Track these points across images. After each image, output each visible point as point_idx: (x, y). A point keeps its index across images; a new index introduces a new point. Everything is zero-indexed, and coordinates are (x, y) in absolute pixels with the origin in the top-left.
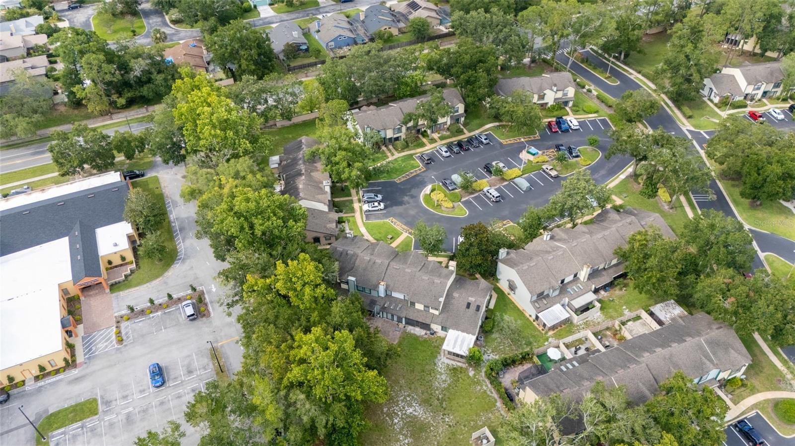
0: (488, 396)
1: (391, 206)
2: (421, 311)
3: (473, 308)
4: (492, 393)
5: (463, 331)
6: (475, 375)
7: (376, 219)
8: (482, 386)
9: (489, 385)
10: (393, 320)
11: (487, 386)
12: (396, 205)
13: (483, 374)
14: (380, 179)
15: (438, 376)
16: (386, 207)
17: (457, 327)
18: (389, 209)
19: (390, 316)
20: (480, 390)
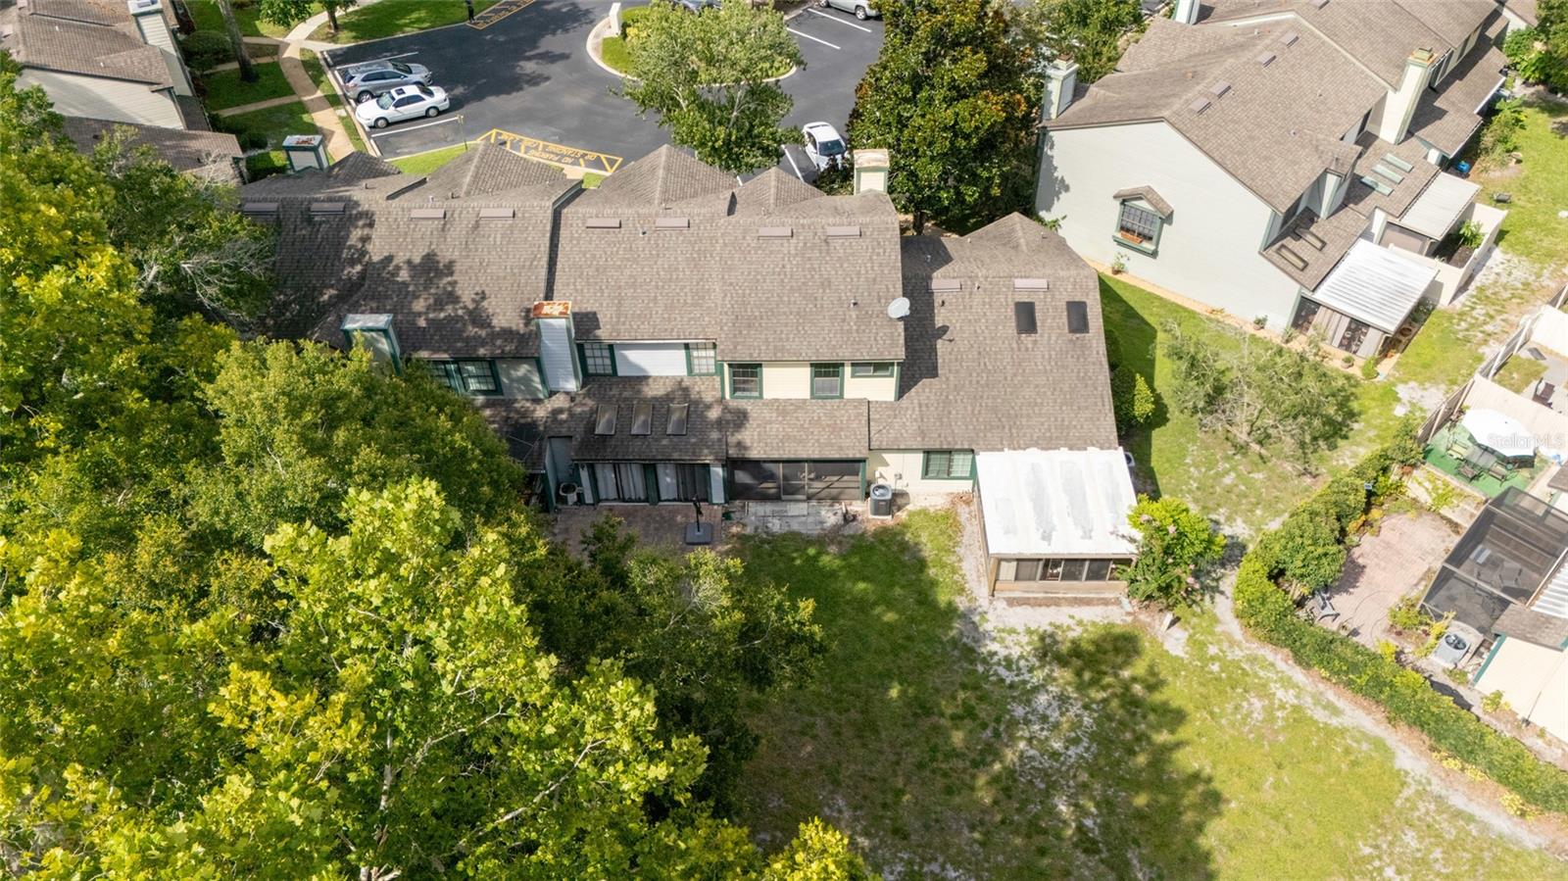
0: (1330, 733)
1: (479, 95)
2: (799, 405)
3: (1052, 319)
4: (1336, 711)
5: (1048, 443)
6: (1197, 645)
7: (424, 145)
8: (1263, 690)
9: (1298, 674)
10: (653, 495)
11: (1287, 682)
12: (498, 92)
13: (1234, 627)
14: (400, 28)
15: (1019, 711)
16: (455, 104)
17: (1012, 434)
18: (472, 108)
19: (634, 480)
20: (1270, 718)
